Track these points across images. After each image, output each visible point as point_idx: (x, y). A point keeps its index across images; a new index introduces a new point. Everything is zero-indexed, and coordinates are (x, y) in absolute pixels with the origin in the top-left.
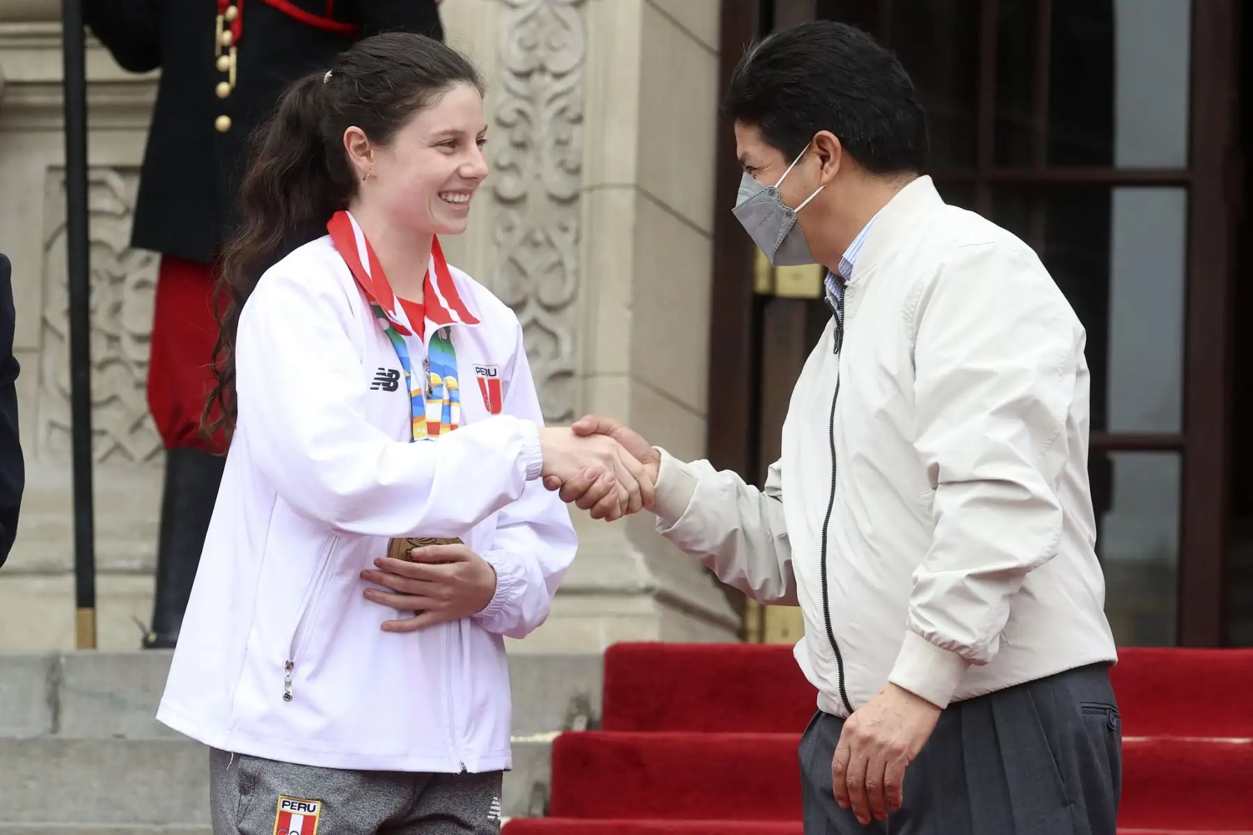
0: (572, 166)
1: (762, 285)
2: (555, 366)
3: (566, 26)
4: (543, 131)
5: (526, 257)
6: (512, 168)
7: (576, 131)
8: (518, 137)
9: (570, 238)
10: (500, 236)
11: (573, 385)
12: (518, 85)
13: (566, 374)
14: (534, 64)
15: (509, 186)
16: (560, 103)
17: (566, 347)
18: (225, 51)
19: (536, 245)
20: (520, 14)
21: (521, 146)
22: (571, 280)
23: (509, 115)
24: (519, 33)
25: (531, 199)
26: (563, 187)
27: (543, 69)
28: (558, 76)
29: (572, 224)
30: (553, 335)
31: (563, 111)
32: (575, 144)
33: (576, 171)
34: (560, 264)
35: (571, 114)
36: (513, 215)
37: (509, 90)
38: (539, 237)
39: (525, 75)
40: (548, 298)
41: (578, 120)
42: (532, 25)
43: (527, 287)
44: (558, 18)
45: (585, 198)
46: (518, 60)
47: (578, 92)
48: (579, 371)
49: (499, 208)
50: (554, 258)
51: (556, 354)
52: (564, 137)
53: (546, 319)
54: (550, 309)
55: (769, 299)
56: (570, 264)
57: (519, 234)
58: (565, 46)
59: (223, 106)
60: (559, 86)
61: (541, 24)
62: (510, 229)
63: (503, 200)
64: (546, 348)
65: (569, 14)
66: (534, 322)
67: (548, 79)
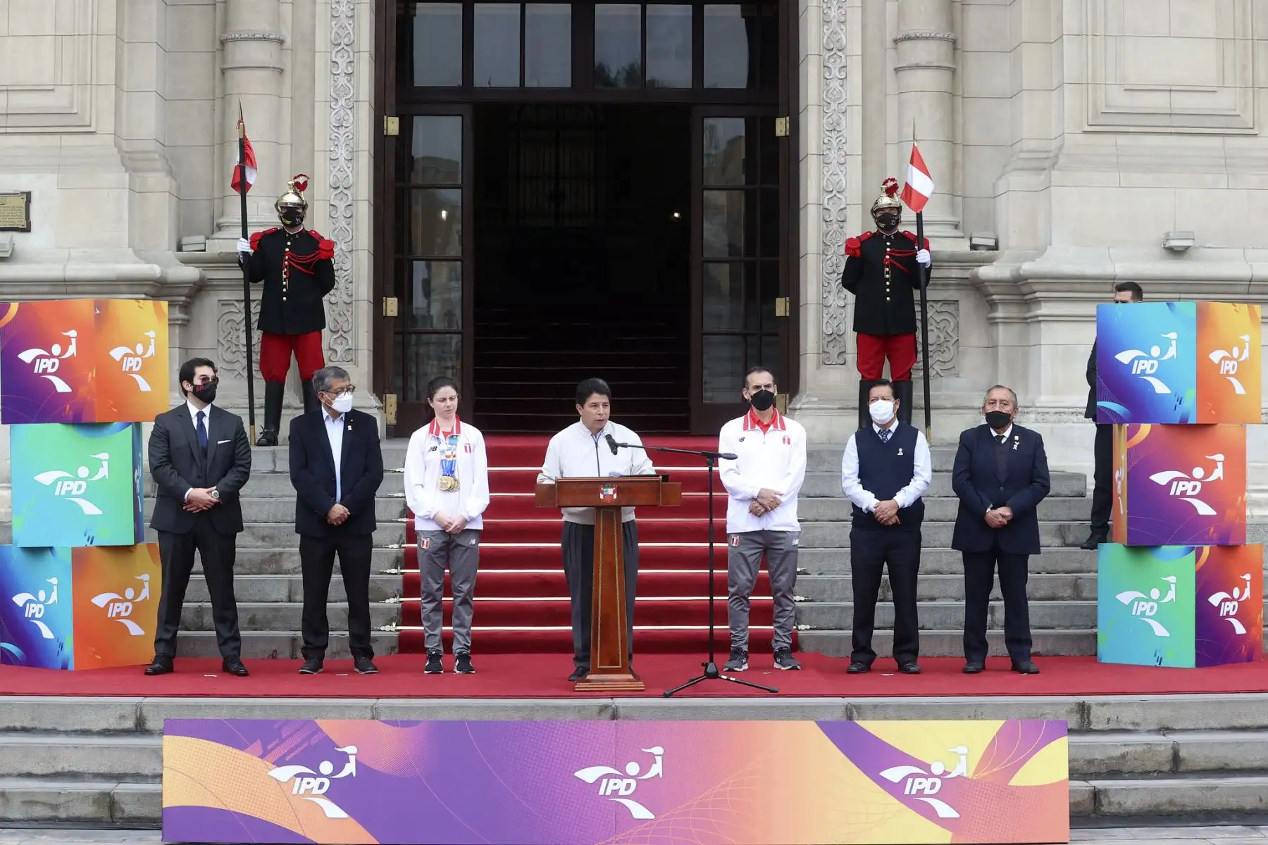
0: (350, 295)
1: (384, 314)
2: (347, 348)
3: (347, 258)
4: (342, 285)
5: (338, 318)
7: (351, 285)
9: (350, 313)
11: (352, 352)
13: (350, 349)
15: (333, 300)
16: (346, 278)
17: (350, 342)
18: (285, 280)
19: (341, 315)
22: (350, 324)
25: (339, 303)
26: (348, 300)
27: (341, 269)
28: (346, 271)
29: (350, 310)
30: (346, 339)
31: (347, 280)
32: (350, 289)
34: (348, 320)
35: (349, 281)
36: (335, 307)
38: (342, 313)
40: (344, 330)
41: (351, 282)
43: (339, 327)
44: (345, 255)
45: (354, 302)
47: (351, 274)
48: (354, 349)
49: (331, 305)
50: (346, 318)
51: (347, 344)
52: (348, 287)
53: (345, 335)
54: (345, 332)
55: (386, 317)
56: (350, 321)
57: (336, 312)
59: (285, 294)
60: (346, 273)
61: (340, 257)
62: (334, 311)
63: (331, 303)
64: (345, 342)
65: (348, 254)
66: (341, 335)
67: (343, 271)
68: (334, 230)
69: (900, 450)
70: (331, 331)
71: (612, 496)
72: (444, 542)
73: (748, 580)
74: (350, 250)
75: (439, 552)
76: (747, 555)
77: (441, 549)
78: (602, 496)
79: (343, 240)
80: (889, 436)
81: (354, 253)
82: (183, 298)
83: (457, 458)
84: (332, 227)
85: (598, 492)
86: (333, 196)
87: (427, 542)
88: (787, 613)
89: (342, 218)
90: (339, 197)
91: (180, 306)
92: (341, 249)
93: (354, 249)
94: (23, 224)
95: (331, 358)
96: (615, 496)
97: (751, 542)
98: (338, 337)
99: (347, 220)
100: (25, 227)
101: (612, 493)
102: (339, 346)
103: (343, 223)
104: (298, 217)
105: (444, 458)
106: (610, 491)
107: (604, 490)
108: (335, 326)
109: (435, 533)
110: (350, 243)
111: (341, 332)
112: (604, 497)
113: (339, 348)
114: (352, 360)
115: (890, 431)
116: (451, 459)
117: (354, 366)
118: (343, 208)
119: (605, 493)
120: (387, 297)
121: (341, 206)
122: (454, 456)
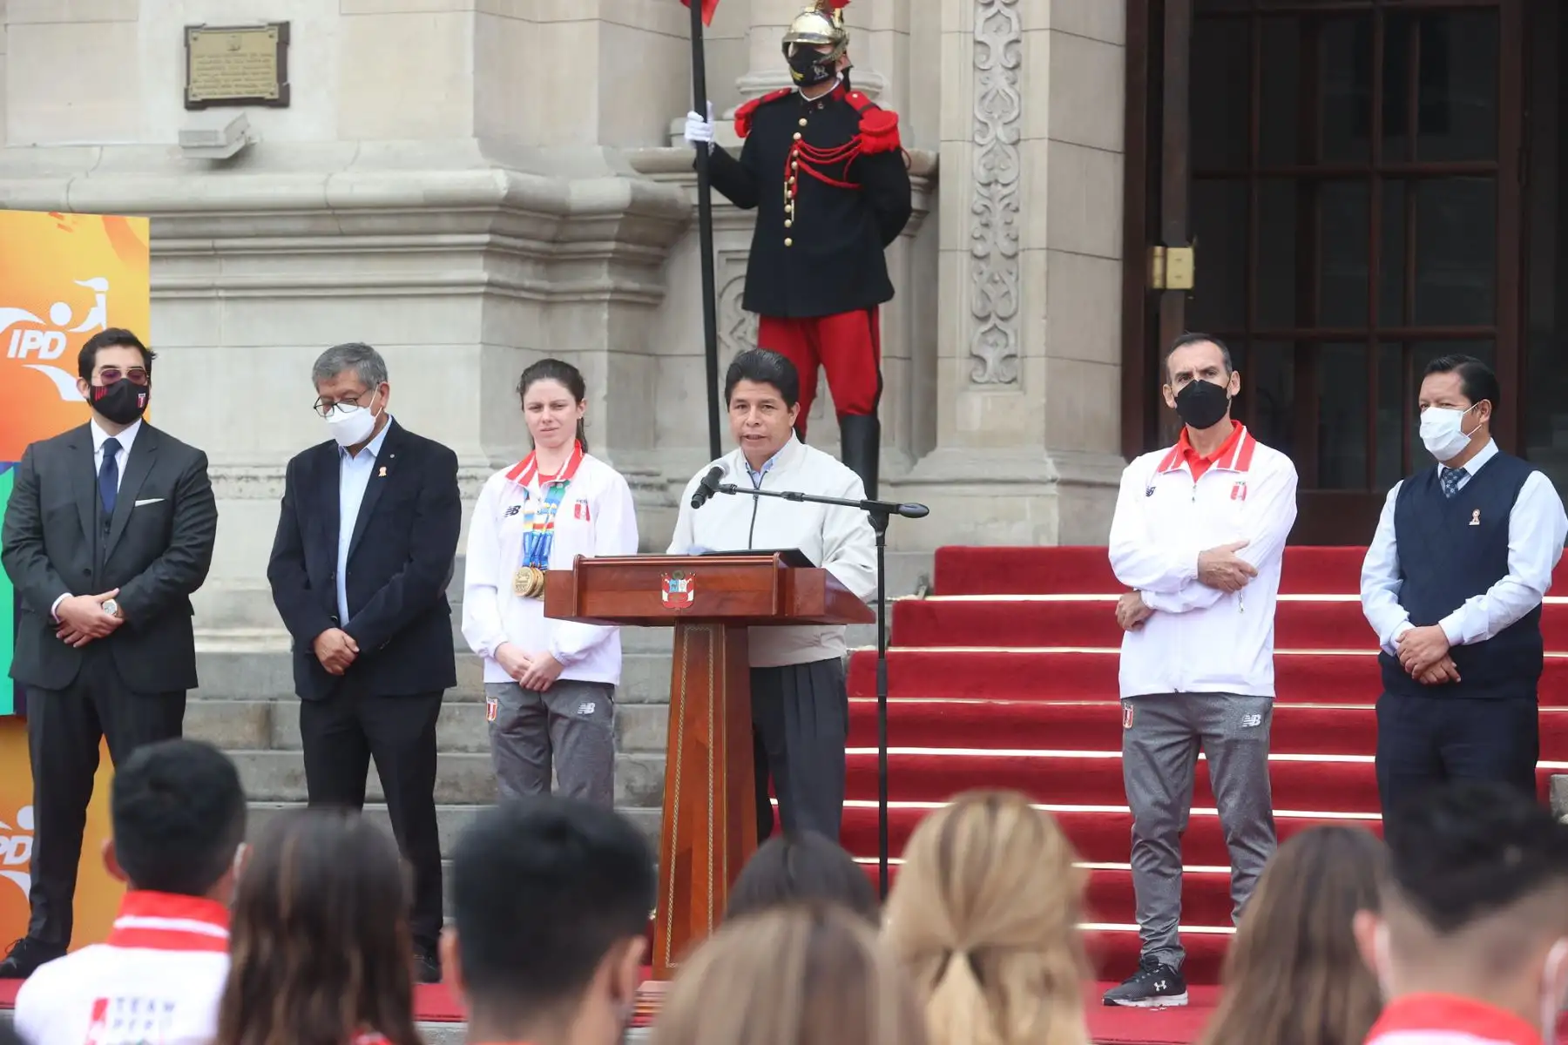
0: (1014, 237)
1: (1157, 284)
2: (1006, 352)
3: (1009, 157)
4: (998, 218)
5: (989, 287)
6: (982, 238)
7: (1016, 217)
8: (984, 221)
9: (1013, 278)
10: (976, 277)
11: (1017, 361)
12: (984, 191)
13: (1013, 356)
14: (992, 179)
15: (980, 249)
16: (1006, 201)
17: (1012, 341)
18: (789, 202)
19: (996, 282)
20: (984, 150)
21: (986, 225)
22: (1014, 302)
23: (979, 208)
24: (983, 161)
25: (992, 257)
26: (1008, 248)
27: (997, 182)
28: (1005, 185)
29: (1014, 271)
30: (1005, 334)
31: (1008, 205)
32: (1015, 224)
33: (1016, 240)
34: (1008, 293)
35: (1012, 207)
36: (983, 265)
37: (979, 193)
38: (997, 278)
39: (988, 185)
40: (1002, 315)
41: (1017, 210)
42: (991, 156)
43: (990, 308)
44: (1004, 151)
45: (1021, 254)
46: (983, 175)
47: (1017, 192)
48: (1019, 355)
49: (974, 262)
50: (1004, 290)
51: (1007, 345)
52: (1009, 221)
53: (1001, 326)
54: (1003, 319)
55: (1164, 290)
56: (1013, 293)
57: (986, 276)
58: (1009, 168)
59: (788, 233)
60: (1006, 191)
61: (996, 155)
62: (981, 273)
63: (976, 257)
64: (1002, 341)
65: (1010, 150)
66: (995, 326)
67: (999, 187)
68: (984, 97)
69: (1476, 513)
70: (977, 317)
71: (685, 595)
72: (523, 708)
73: (1158, 804)
74: (1015, 138)
75: (519, 729)
76: (1151, 749)
77: (519, 722)
78: (665, 596)
79: (999, 117)
80: (1461, 484)
81: (1021, 143)
82: (612, 245)
83: (556, 530)
84: (981, 90)
85: (658, 587)
86: (980, 22)
87: (494, 706)
88: (1250, 881)
89: (1000, 69)
90: (993, 25)
91: (612, 261)
92: (997, 139)
93: (1022, 137)
94: (270, 90)
95: (975, 378)
96: (691, 597)
97: (1154, 719)
98: (990, 330)
99: (1010, 73)
100: (276, 96)
101: (685, 590)
102: (990, 349)
103: (1001, 81)
104: (819, 65)
105: (529, 528)
106: (682, 585)
107: (671, 582)
108: (984, 307)
109: (507, 687)
110: (1015, 125)
111: (993, 321)
112: (669, 596)
113: (991, 356)
114: (1014, 380)
115: (1465, 472)
116: (543, 531)
117: (1020, 393)
118: (1001, 49)
119: (672, 590)
120: (1165, 246)
121: (998, 42)
122: (550, 526)
